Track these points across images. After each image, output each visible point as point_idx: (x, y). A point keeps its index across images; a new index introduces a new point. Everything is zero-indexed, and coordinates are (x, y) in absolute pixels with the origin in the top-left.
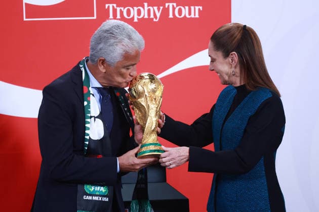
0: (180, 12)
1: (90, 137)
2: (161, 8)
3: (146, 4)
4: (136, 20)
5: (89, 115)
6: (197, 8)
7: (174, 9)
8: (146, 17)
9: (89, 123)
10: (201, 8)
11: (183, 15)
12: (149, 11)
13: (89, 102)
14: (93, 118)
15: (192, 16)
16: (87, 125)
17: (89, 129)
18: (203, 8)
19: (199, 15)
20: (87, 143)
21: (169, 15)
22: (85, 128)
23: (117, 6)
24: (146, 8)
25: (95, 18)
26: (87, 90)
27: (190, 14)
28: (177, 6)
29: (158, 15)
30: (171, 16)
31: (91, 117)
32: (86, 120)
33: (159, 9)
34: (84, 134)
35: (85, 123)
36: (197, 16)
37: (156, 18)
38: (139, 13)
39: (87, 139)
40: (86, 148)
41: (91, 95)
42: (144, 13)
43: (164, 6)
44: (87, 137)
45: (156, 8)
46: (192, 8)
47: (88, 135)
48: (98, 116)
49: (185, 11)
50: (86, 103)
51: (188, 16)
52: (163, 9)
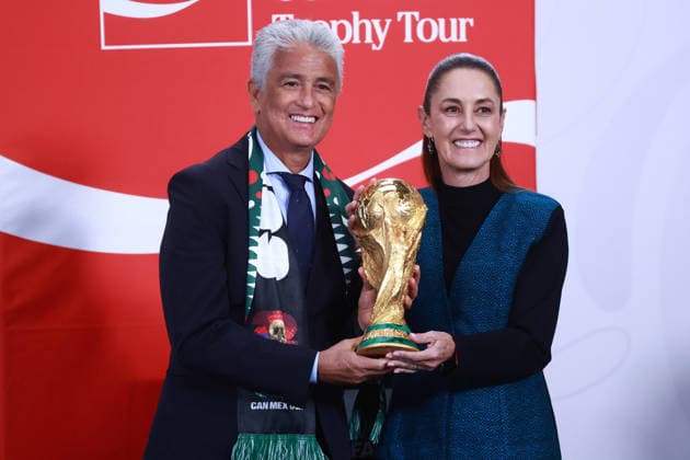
0: (428, 30)
1: (258, 274)
2: (388, 21)
3: (356, 15)
5: (258, 228)
6: (463, 21)
7: (414, 24)
8: (357, 40)
9: (256, 244)
10: (471, 21)
11: (433, 38)
12: (362, 27)
13: (258, 202)
14: (266, 234)
15: (454, 38)
16: (251, 248)
17: (255, 256)
18: (475, 23)
19: (468, 36)
20: (253, 285)
21: (404, 36)
22: (247, 255)
24: (357, 22)
25: (250, 43)
26: (256, 179)
27: (448, 34)
28: (421, 17)
29: (382, 36)
30: (408, 39)
31: (261, 232)
32: (252, 237)
33: (383, 25)
34: (247, 267)
35: (248, 243)
36: (463, 38)
37: (377, 45)
38: (342, 32)
39: (251, 277)
40: (252, 297)
41: (265, 189)
42: (352, 33)
43: (394, 18)
44: (252, 274)
45: (376, 22)
46: (453, 21)
47: (254, 269)
48: (280, 230)
49: (438, 29)
50: (252, 204)
51: (443, 39)
52: (391, 24)
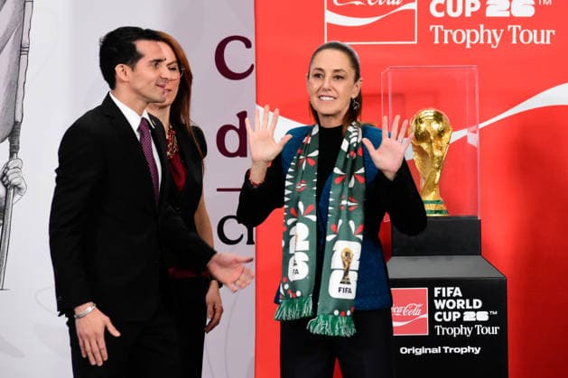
0: (526, 37)
2: (502, 31)
3: (482, 26)
4: (468, 46)
6: (548, 32)
7: (518, 33)
8: (482, 42)
10: (554, 32)
11: (529, 41)
12: (486, 34)
15: (542, 42)
18: (556, 32)
19: (551, 41)
21: (512, 41)
23: (445, 28)
24: (482, 32)
25: (416, 42)
27: (539, 39)
28: (523, 29)
29: (498, 40)
30: (514, 42)
33: (498, 33)
36: (548, 42)
37: (495, 44)
38: (473, 36)
42: (479, 38)
43: (506, 29)
45: (494, 31)
46: (543, 32)
49: (533, 36)
51: (536, 42)
52: (504, 33)
